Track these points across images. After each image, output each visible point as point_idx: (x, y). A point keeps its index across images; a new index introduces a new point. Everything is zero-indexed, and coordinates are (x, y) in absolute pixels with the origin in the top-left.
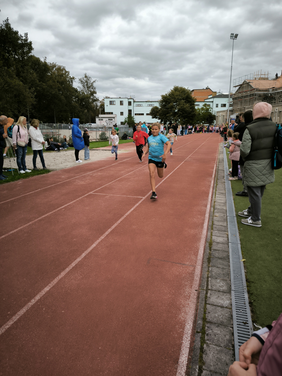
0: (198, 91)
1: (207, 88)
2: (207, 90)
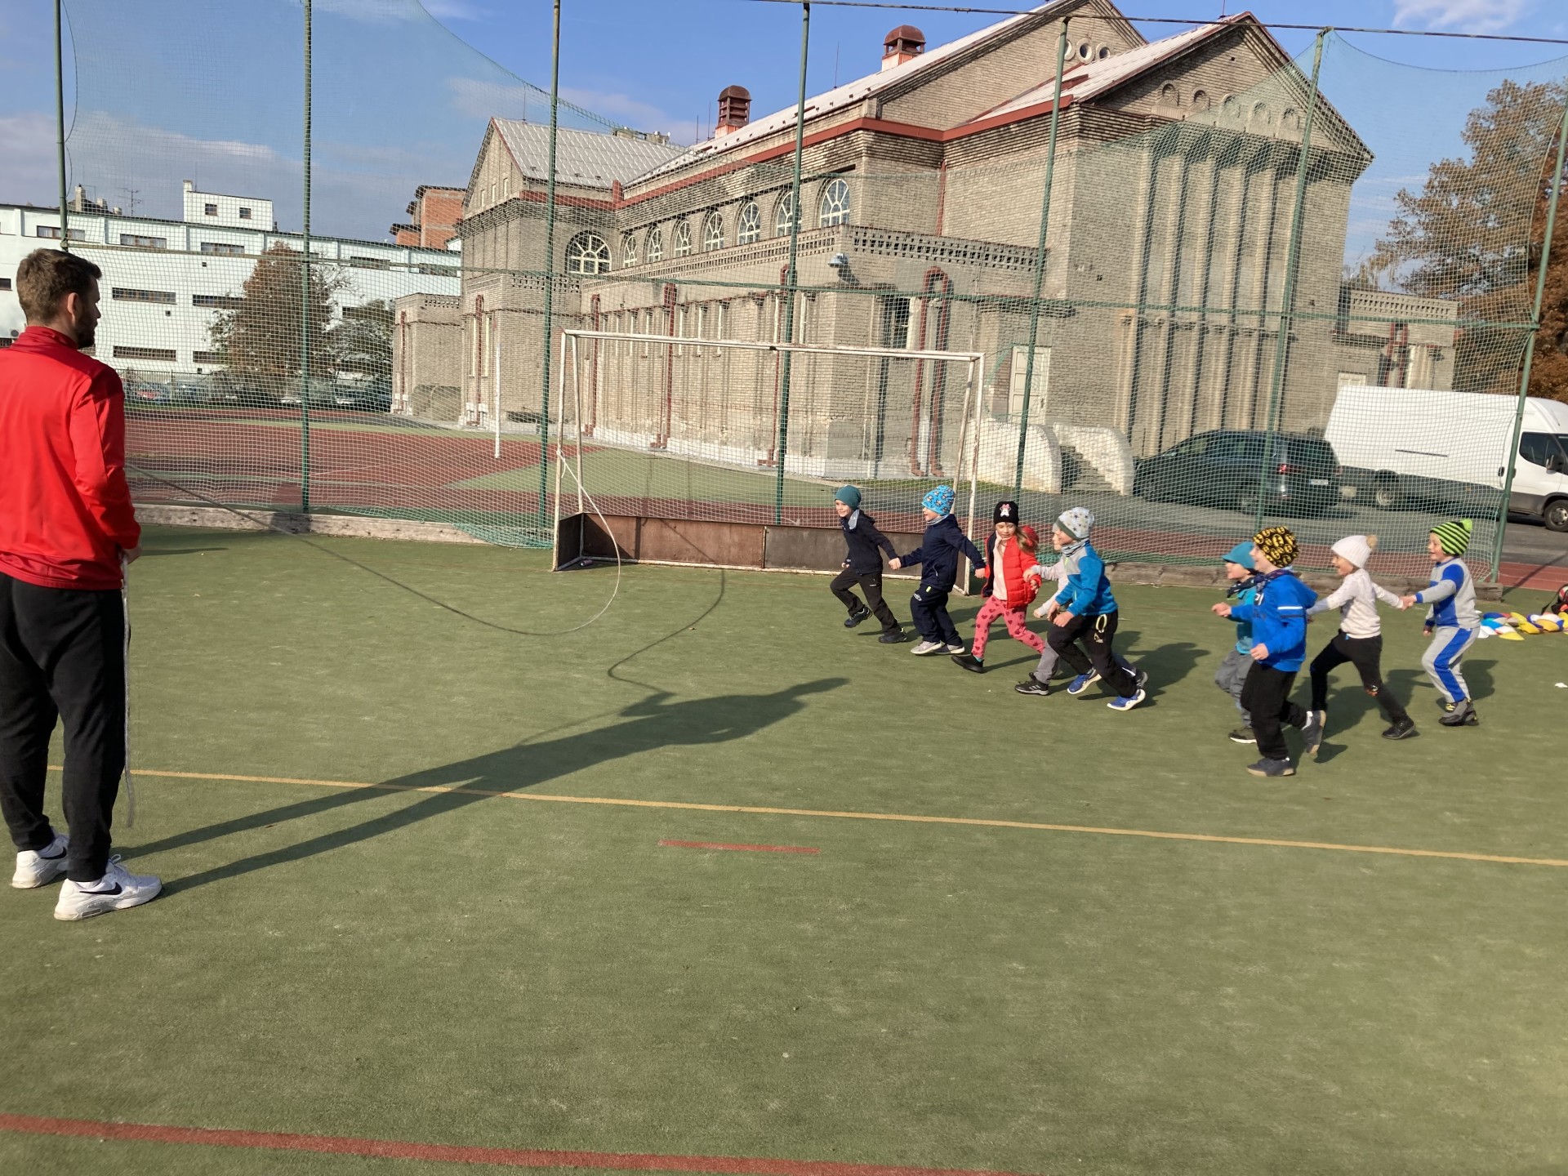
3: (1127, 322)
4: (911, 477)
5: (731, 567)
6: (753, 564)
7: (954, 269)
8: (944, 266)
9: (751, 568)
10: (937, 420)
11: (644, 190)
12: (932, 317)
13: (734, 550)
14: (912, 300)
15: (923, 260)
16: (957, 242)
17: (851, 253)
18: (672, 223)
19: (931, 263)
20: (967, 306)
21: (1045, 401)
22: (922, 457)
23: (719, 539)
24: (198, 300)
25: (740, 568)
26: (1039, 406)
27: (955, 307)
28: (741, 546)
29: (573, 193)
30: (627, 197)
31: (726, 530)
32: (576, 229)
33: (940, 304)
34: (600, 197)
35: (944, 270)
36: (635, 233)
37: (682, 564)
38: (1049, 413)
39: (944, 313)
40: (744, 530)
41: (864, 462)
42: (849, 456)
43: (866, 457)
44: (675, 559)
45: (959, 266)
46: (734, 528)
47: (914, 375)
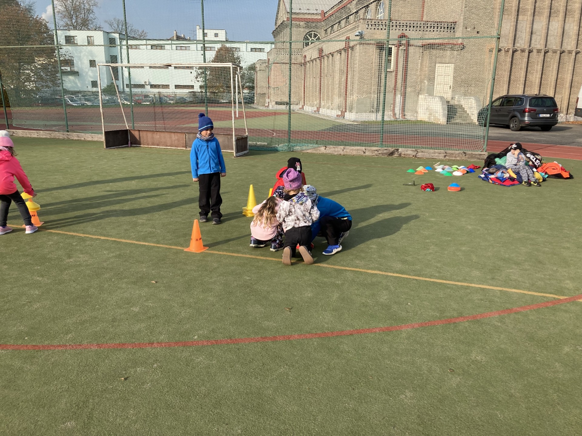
3: (491, 51)
4: (392, 119)
5: (176, 148)
6: (183, 147)
7: (411, 33)
8: (407, 33)
9: (182, 148)
10: (404, 95)
11: (330, 13)
12: (401, 54)
13: (176, 142)
14: (393, 47)
15: (397, 31)
16: (413, 22)
17: (365, 30)
18: (337, 25)
19: (401, 32)
20: (418, 49)
21: (451, 87)
22: (397, 110)
23: (171, 138)
25: (178, 148)
26: (449, 89)
27: (411, 49)
28: (178, 140)
29: (307, 16)
30: (326, 16)
31: (173, 135)
32: (307, 31)
33: (405, 48)
34: (316, 17)
35: (406, 34)
36: (328, 30)
37: (160, 147)
38: (453, 91)
39: (407, 51)
40: (179, 135)
41: (372, 114)
42: (365, 112)
43: (373, 112)
44: (158, 145)
45: (413, 32)
46: (175, 134)
47: (394, 78)
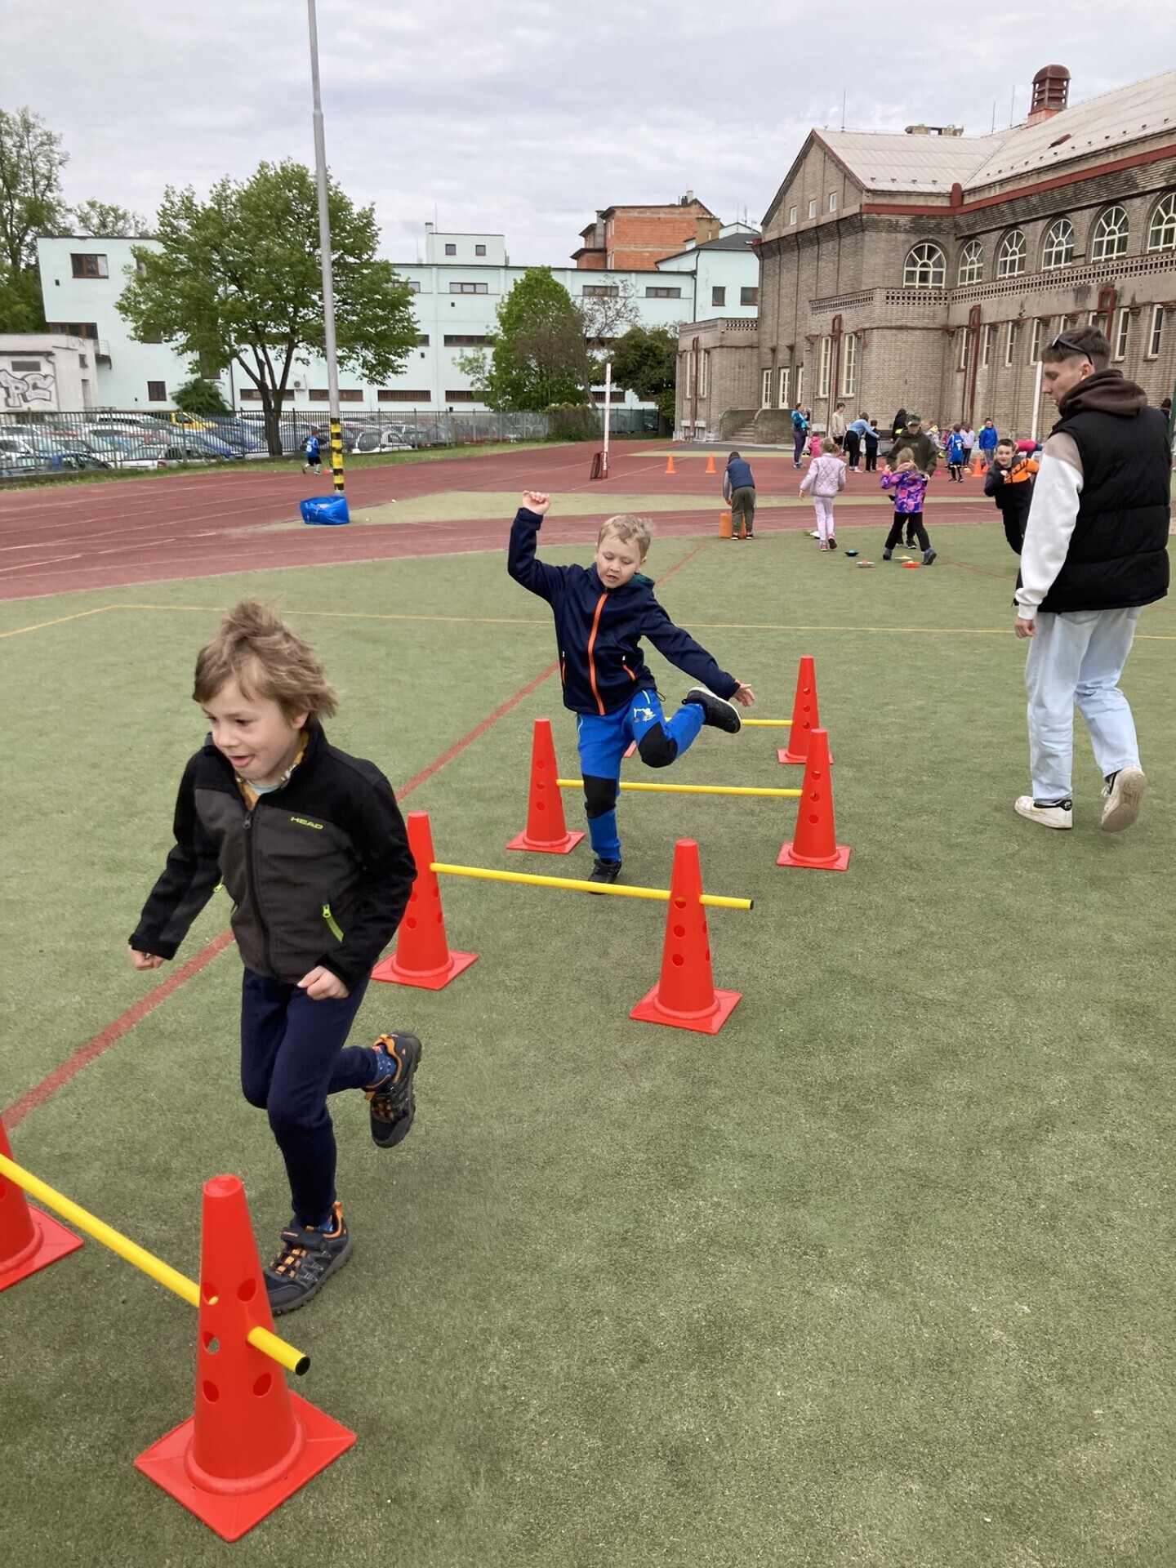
0: (635, 214)
1: (685, 203)
2: (686, 209)
11: (996, 191)
18: (1042, 224)
24: (450, 340)
29: (913, 201)
30: (968, 200)
32: (914, 240)
34: (938, 202)
36: (983, 237)
